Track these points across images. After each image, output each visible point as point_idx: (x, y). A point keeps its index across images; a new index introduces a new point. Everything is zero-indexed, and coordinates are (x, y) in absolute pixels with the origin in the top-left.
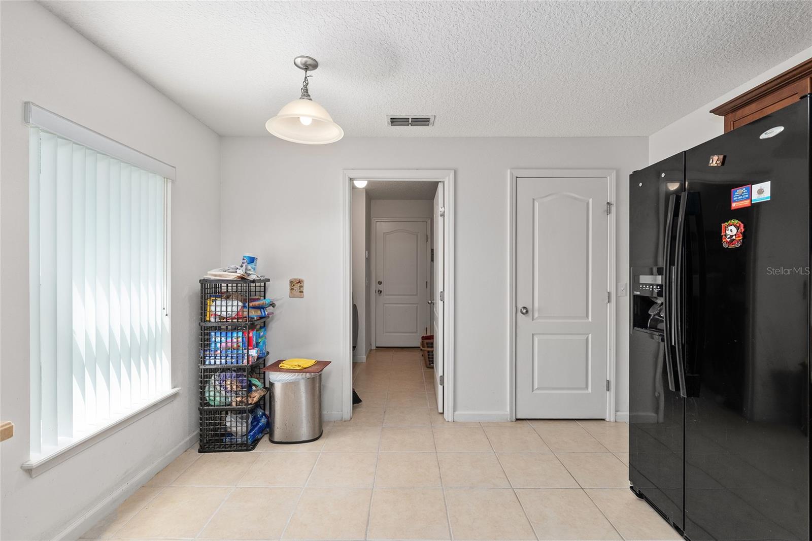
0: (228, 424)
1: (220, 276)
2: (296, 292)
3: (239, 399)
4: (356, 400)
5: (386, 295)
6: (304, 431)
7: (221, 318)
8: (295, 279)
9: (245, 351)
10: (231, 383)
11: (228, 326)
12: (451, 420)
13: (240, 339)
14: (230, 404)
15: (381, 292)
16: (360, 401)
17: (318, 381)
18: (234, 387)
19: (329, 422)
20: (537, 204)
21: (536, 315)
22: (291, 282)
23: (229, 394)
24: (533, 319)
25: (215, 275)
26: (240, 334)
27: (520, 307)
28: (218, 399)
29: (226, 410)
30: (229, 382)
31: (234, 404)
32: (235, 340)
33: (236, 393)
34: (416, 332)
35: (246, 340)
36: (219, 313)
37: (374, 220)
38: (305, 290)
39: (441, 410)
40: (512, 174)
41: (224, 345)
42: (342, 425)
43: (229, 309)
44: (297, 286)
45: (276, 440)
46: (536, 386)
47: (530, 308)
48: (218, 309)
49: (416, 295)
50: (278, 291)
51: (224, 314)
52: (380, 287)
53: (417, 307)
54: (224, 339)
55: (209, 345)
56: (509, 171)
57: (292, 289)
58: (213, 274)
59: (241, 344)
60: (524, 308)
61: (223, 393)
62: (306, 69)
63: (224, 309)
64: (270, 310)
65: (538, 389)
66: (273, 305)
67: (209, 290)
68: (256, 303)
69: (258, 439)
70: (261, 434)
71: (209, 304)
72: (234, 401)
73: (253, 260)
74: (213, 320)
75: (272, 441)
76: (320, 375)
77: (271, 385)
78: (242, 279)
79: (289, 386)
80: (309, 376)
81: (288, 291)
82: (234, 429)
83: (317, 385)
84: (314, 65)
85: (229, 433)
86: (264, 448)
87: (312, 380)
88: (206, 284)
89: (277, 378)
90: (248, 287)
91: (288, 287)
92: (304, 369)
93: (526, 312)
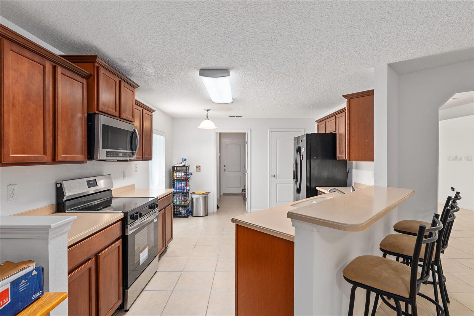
0: (180, 210)
1: (177, 165)
2: (198, 170)
3: (184, 202)
4: (218, 207)
5: (227, 171)
6: (201, 213)
7: (178, 178)
8: (198, 166)
9: (186, 188)
11: (180, 180)
12: (249, 212)
13: (184, 184)
14: (181, 204)
15: (225, 170)
16: (219, 208)
17: (207, 198)
18: (182, 199)
19: (210, 213)
20: (278, 140)
21: (278, 177)
22: (197, 167)
23: (181, 201)
24: (277, 179)
25: (176, 165)
26: (184, 183)
27: (272, 175)
28: (177, 202)
29: (179, 206)
30: (181, 197)
31: (182, 204)
32: (182, 184)
33: (183, 200)
34: (240, 187)
35: (186, 184)
36: (177, 176)
37: (222, 139)
38: (201, 169)
39: (247, 210)
40: (270, 131)
41: (179, 186)
42: (213, 213)
43: (181, 175)
44: (198, 168)
45: (194, 215)
46: (278, 201)
47: (276, 175)
48: (177, 175)
49: (240, 171)
50: (192, 169)
51: (179, 177)
52: (225, 168)
53: (241, 177)
54: (179, 184)
55: (175, 186)
56: (269, 130)
57: (197, 169)
58: (175, 164)
59: (184, 186)
60: (274, 175)
61: (179, 200)
62: (207, 111)
63: (179, 175)
64: (190, 175)
65: (278, 202)
66: (192, 174)
67: (174, 169)
68: (187, 173)
69: (189, 215)
70: (190, 213)
71: (174, 173)
72: (182, 203)
73: (185, 160)
74: (176, 178)
75: (192, 216)
76: (207, 196)
77: (192, 199)
78: (184, 166)
79: (197, 199)
80: (204, 196)
81: (196, 169)
82: (182, 211)
83: (206, 199)
84: (209, 110)
85: (180, 213)
86: (190, 218)
87: (205, 197)
88: (173, 167)
89: (194, 196)
90: (185, 169)
91: (196, 168)
92: (203, 194)
93: (274, 176)
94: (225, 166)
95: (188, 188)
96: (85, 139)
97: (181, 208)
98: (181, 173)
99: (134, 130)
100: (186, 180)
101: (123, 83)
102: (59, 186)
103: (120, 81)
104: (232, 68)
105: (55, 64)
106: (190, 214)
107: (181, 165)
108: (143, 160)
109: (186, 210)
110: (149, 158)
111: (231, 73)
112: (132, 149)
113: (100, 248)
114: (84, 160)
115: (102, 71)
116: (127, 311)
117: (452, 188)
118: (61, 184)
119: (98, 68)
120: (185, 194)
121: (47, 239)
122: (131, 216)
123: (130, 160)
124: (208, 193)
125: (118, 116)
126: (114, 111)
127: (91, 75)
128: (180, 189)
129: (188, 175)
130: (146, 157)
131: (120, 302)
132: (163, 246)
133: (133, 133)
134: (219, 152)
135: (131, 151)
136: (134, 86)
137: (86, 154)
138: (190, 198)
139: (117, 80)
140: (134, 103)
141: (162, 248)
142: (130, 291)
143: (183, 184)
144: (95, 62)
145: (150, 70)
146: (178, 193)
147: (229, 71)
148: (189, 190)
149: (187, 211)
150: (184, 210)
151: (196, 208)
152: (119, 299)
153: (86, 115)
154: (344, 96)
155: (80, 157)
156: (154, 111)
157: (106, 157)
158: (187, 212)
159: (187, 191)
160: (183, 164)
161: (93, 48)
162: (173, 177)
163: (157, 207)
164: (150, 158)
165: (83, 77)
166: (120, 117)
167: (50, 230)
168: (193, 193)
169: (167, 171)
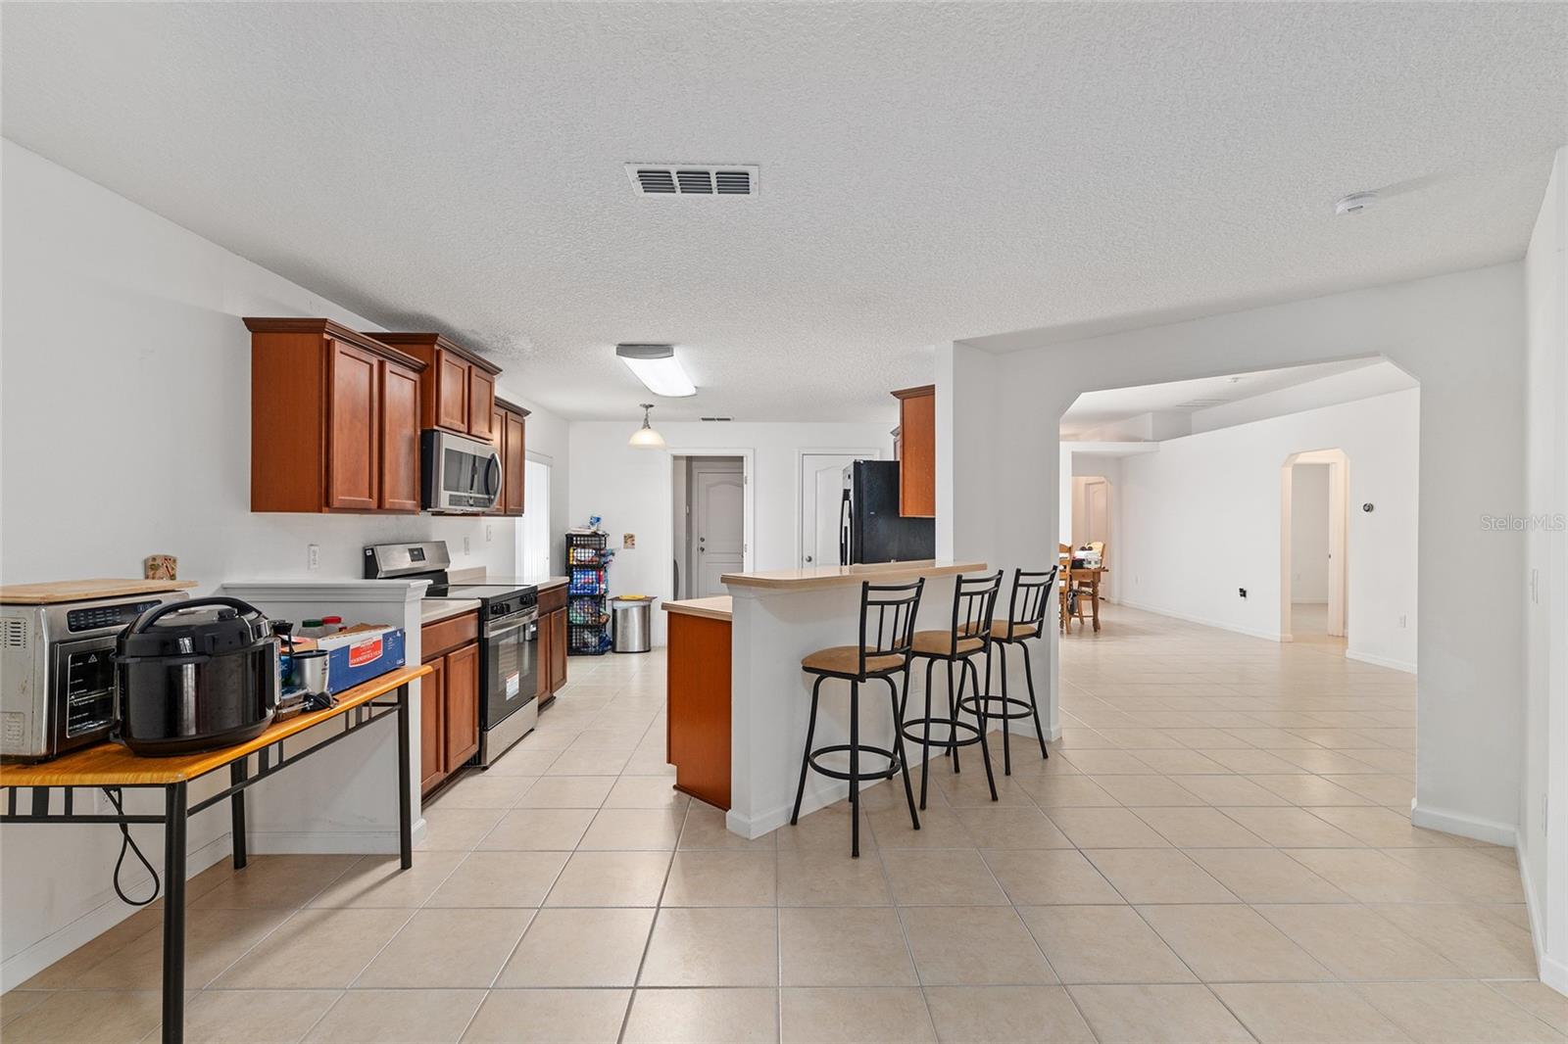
0: (586, 636)
1: (579, 531)
2: (629, 544)
3: (593, 619)
5: (709, 552)
6: (636, 643)
7: (581, 561)
8: (629, 535)
9: (598, 585)
10: (588, 608)
11: (584, 567)
13: (594, 577)
14: (587, 622)
15: (703, 549)
17: (648, 609)
18: (590, 610)
20: (819, 475)
21: (818, 563)
22: (625, 536)
23: (586, 615)
25: (575, 531)
26: (594, 573)
27: (806, 557)
28: (579, 619)
29: (584, 626)
30: (586, 607)
31: (590, 622)
32: (590, 577)
33: (591, 614)
35: (598, 577)
36: (579, 558)
37: (695, 472)
38: (635, 542)
40: (799, 452)
41: (583, 580)
43: (587, 555)
44: (629, 539)
45: (618, 650)
47: (812, 557)
48: (579, 555)
50: (614, 543)
51: (583, 559)
52: (703, 544)
54: (583, 576)
55: (572, 581)
57: (626, 542)
58: (574, 529)
59: (595, 580)
60: (809, 557)
61: (582, 614)
62: (646, 407)
63: (583, 555)
64: (610, 557)
66: (613, 554)
67: (571, 541)
68: (602, 552)
69: (605, 649)
70: (608, 645)
71: (571, 551)
72: (590, 620)
73: (598, 520)
74: (575, 563)
75: (614, 651)
76: (649, 606)
77: (614, 611)
78: (595, 534)
79: (626, 611)
80: (642, 604)
81: (623, 543)
82: (590, 640)
83: (646, 612)
84: (651, 406)
85: (586, 645)
86: (609, 656)
87: (644, 607)
88: (570, 538)
89: (618, 605)
90: (595, 540)
91: (623, 541)
92: (639, 600)
93: (810, 560)
94: (702, 540)
95: (603, 586)
96: (418, 475)
97: (586, 632)
98: (587, 551)
99: (493, 456)
100: (599, 566)
101: (474, 370)
102: (369, 553)
103: (470, 367)
104: (678, 344)
105: (381, 359)
106: (609, 647)
107: (588, 532)
108: (506, 514)
109: (600, 638)
110: (517, 511)
111: (676, 351)
112: (488, 493)
113: (450, 645)
114: (413, 508)
115: (445, 356)
116: (486, 768)
117: (1241, 590)
118: (372, 550)
119: (438, 353)
120: (598, 599)
121: (403, 602)
122: (492, 607)
123: (484, 514)
124: (650, 600)
125: (466, 431)
126: (459, 423)
127: (427, 365)
128: (585, 588)
129: (604, 555)
130: (512, 510)
131: (475, 749)
132: (546, 688)
133: (490, 461)
134: (687, 504)
135: (486, 496)
136: (492, 371)
137: (418, 498)
138: (609, 611)
139: (465, 365)
140: (493, 402)
141: (544, 692)
142: (491, 735)
143: (592, 575)
144: (434, 343)
145: (524, 344)
146: (580, 597)
147: (672, 349)
148: (606, 591)
149: (602, 640)
150: (595, 636)
151: (623, 632)
152: (474, 743)
153: (419, 433)
154: (895, 394)
155: (410, 504)
156: (528, 413)
157: (450, 504)
158: (600, 642)
159: (602, 592)
160: (593, 529)
161: (432, 321)
162: (568, 559)
163: (536, 602)
164: (519, 512)
165: (414, 370)
166: (469, 433)
167: (408, 590)
168: (617, 599)
169: (554, 544)
